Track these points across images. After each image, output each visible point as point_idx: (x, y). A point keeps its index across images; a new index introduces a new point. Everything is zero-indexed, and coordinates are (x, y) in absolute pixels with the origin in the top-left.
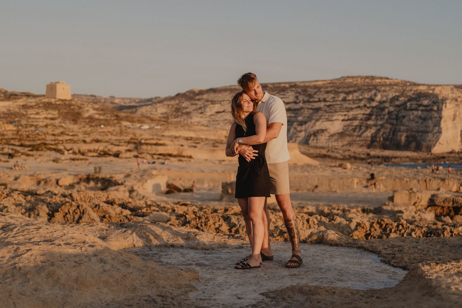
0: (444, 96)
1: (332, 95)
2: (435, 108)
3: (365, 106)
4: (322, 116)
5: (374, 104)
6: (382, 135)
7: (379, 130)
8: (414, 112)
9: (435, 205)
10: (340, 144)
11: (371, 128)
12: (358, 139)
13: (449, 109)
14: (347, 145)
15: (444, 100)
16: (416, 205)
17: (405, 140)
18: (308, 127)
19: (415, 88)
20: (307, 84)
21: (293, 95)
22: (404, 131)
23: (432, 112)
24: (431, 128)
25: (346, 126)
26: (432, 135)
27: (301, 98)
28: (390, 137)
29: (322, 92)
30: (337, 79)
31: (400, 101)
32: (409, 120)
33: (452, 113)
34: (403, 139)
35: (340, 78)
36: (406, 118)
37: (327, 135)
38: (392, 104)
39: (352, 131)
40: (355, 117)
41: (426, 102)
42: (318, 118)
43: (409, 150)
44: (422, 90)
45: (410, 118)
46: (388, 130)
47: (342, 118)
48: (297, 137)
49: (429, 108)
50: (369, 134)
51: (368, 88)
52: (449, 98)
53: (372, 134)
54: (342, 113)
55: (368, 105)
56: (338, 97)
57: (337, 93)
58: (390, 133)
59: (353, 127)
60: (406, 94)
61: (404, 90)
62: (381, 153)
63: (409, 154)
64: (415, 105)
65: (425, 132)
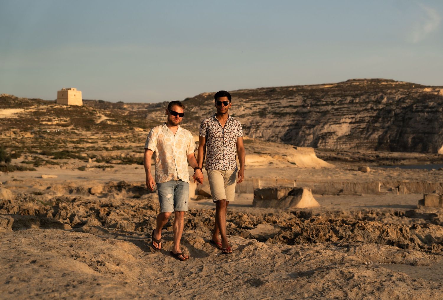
1: (340, 99)
2: (440, 109)
3: (372, 108)
4: (330, 119)
5: (381, 107)
6: (389, 137)
7: (386, 132)
8: (419, 113)
10: (348, 146)
11: (378, 130)
12: (365, 141)
14: (354, 147)
17: (411, 142)
18: (316, 130)
19: (420, 91)
20: (314, 88)
21: (301, 99)
22: (410, 133)
23: (437, 113)
24: (437, 129)
25: (353, 129)
26: (438, 137)
27: (309, 102)
29: (329, 95)
30: (343, 83)
31: (406, 103)
32: (416, 122)
34: (410, 140)
35: (346, 82)
36: (413, 120)
37: (335, 137)
38: (398, 107)
39: (360, 134)
40: (362, 120)
41: (431, 104)
42: (325, 121)
43: (416, 152)
44: (428, 92)
45: (416, 120)
46: (395, 132)
47: (350, 121)
48: (306, 140)
49: (434, 110)
50: (376, 136)
51: (374, 91)
53: (379, 137)
54: (350, 116)
55: (375, 108)
56: (345, 100)
57: (344, 96)
58: (396, 135)
59: (361, 129)
60: (412, 96)
61: (410, 93)
62: (390, 155)
63: (417, 155)
64: (421, 107)
65: (432, 133)
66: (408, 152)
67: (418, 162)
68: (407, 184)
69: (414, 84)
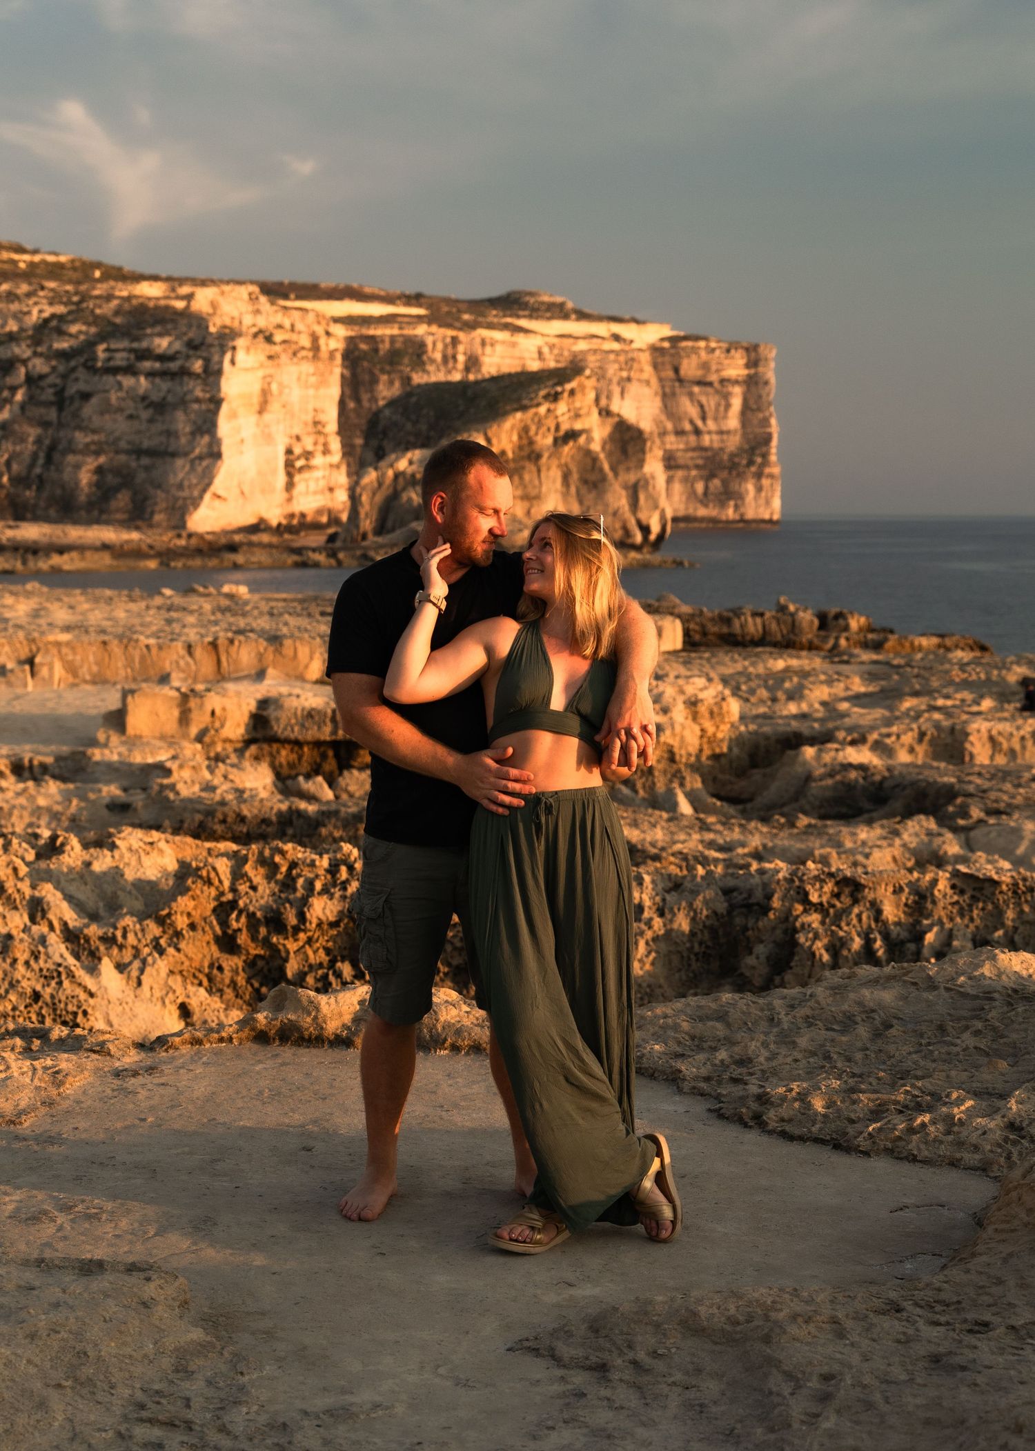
0: (228, 322)
2: (198, 366)
6: (8, 464)
8: (119, 378)
9: (274, 739)
13: (246, 370)
15: (227, 338)
16: (207, 739)
17: (90, 485)
19: (123, 291)
22: (87, 450)
23: (186, 379)
24: (183, 440)
26: (187, 467)
28: (38, 470)
31: (71, 335)
32: (106, 409)
33: (256, 388)
34: (85, 477)
36: (94, 401)
38: (39, 349)
41: (163, 344)
43: (107, 523)
44: (150, 299)
45: (107, 401)
46: (30, 447)
49: (174, 366)
52: (244, 329)
58: (35, 456)
60: (92, 311)
61: (85, 297)
62: (10, 533)
63: (108, 534)
64: (124, 355)
65: (164, 454)
66: (76, 522)
67: (115, 563)
68: (65, 650)
69: (98, 265)
